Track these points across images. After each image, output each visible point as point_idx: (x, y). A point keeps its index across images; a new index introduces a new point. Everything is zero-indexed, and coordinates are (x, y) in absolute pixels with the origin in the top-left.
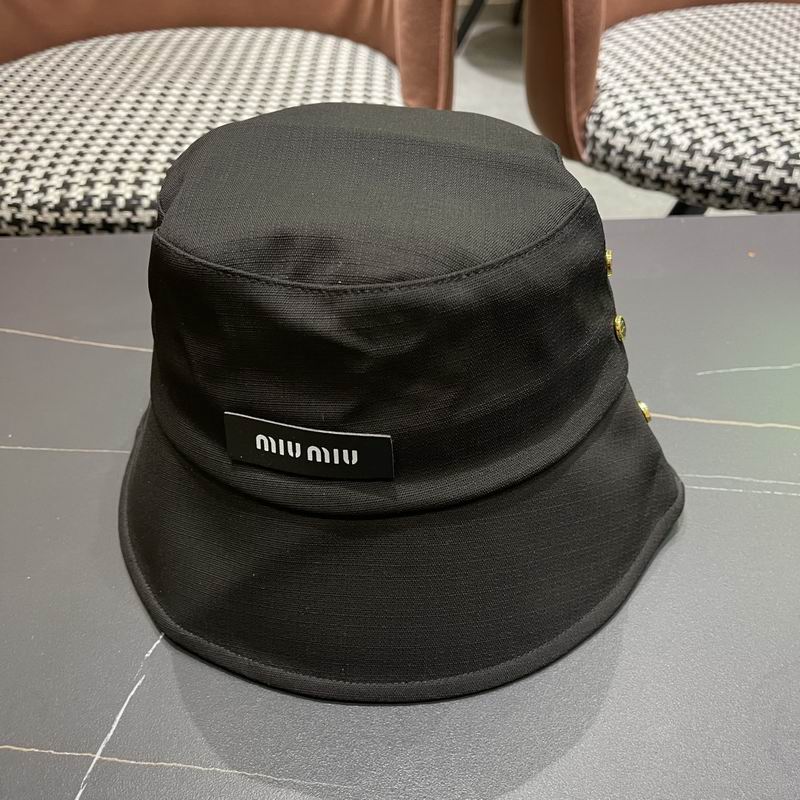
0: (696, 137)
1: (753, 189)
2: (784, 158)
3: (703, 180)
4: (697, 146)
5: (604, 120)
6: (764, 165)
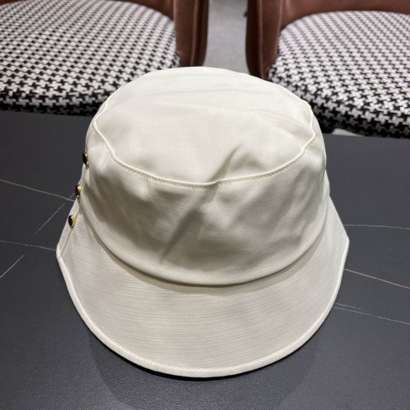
0: (320, 87)
1: (345, 119)
2: (362, 104)
3: (321, 111)
4: (319, 92)
5: (277, 72)
6: (352, 107)
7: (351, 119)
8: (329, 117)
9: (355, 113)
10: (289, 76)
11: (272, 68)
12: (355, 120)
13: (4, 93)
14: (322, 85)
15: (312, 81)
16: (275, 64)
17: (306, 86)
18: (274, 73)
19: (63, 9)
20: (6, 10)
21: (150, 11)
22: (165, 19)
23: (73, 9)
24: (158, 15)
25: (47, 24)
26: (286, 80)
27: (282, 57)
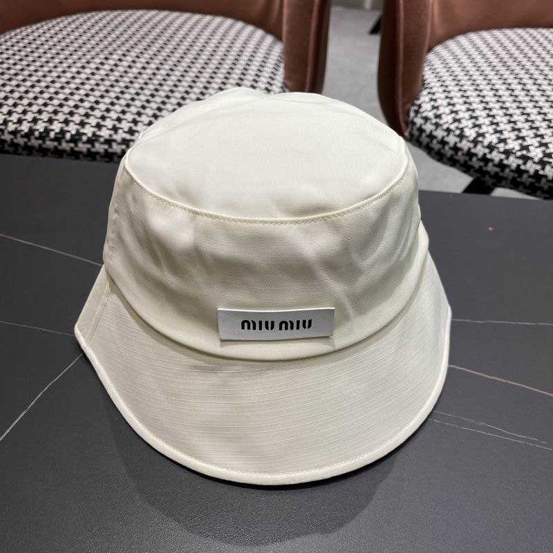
0: (481, 131)
1: (516, 175)
2: (541, 155)
3: (482, 164)
4: (480, 139)
5: (421, 110)
6: (526, 159)
7: (525, 176)
8: (493, 173)
9: (531, 167)
10: (438, 116)
11: (414, 104)
12: (530, 176)
13: (60, 136)
14: (484, 129)
15: (470, 123)
16: (418, 99)
17: (462, 130)
18: (417, 112)
19: (136, 26)
20: (61, 25)
21: (250, 28)
22: (269, 39)
23: (148, 26)
24: (260, 33)
25: (115, 46)
26: (434, 121)
27: (428, 90)
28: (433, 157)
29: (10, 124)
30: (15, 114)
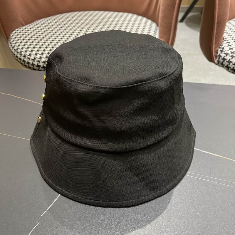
5: (224, 50)
10: (233, 53)
11: (220, 48)
18: (222, 51)
19: (91, 17)
20: (59, 18)
21: (140, 17)
22: (149, 21)
23: (96, 17)
24: (145, 19)
25: (83, 25)
26: (231, 55)
27: (226, 41)
28: (230, 72)
29: (43, 58)
30: (44, 54)
